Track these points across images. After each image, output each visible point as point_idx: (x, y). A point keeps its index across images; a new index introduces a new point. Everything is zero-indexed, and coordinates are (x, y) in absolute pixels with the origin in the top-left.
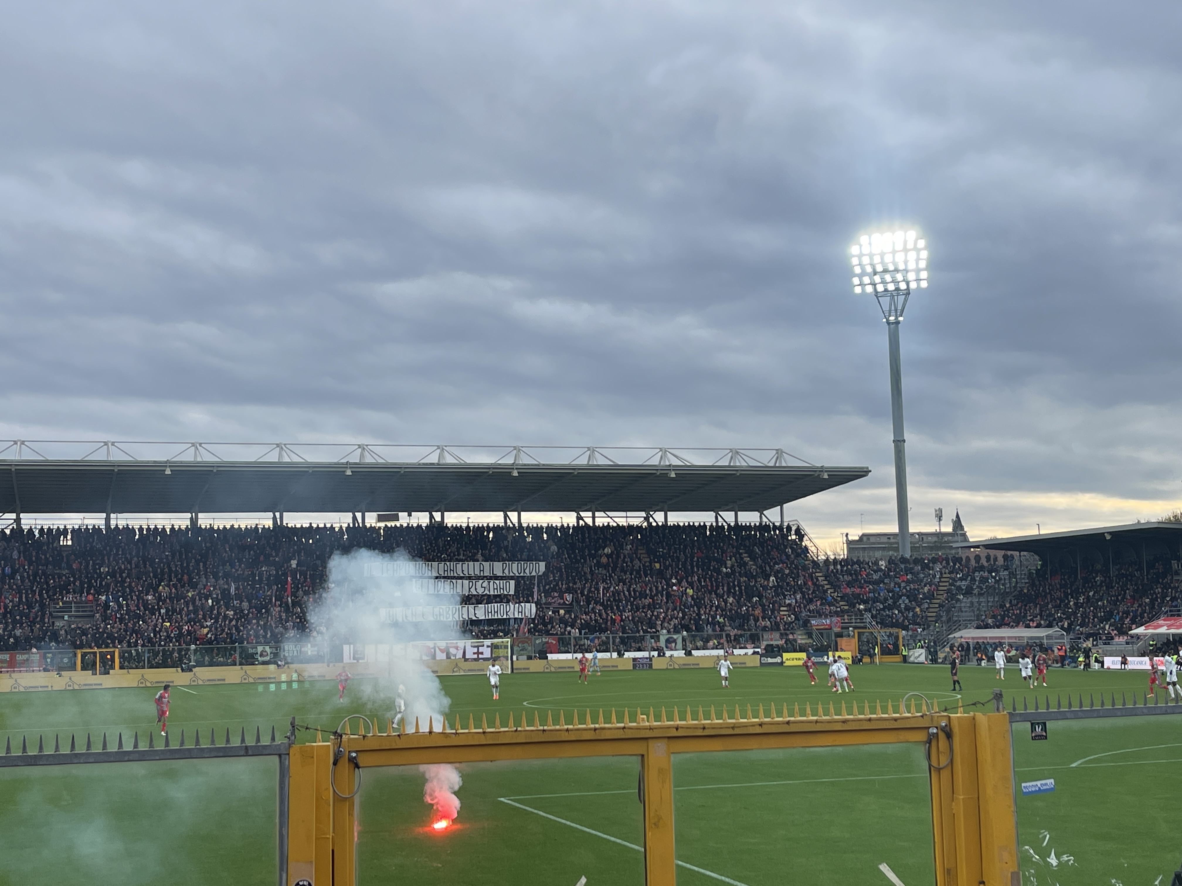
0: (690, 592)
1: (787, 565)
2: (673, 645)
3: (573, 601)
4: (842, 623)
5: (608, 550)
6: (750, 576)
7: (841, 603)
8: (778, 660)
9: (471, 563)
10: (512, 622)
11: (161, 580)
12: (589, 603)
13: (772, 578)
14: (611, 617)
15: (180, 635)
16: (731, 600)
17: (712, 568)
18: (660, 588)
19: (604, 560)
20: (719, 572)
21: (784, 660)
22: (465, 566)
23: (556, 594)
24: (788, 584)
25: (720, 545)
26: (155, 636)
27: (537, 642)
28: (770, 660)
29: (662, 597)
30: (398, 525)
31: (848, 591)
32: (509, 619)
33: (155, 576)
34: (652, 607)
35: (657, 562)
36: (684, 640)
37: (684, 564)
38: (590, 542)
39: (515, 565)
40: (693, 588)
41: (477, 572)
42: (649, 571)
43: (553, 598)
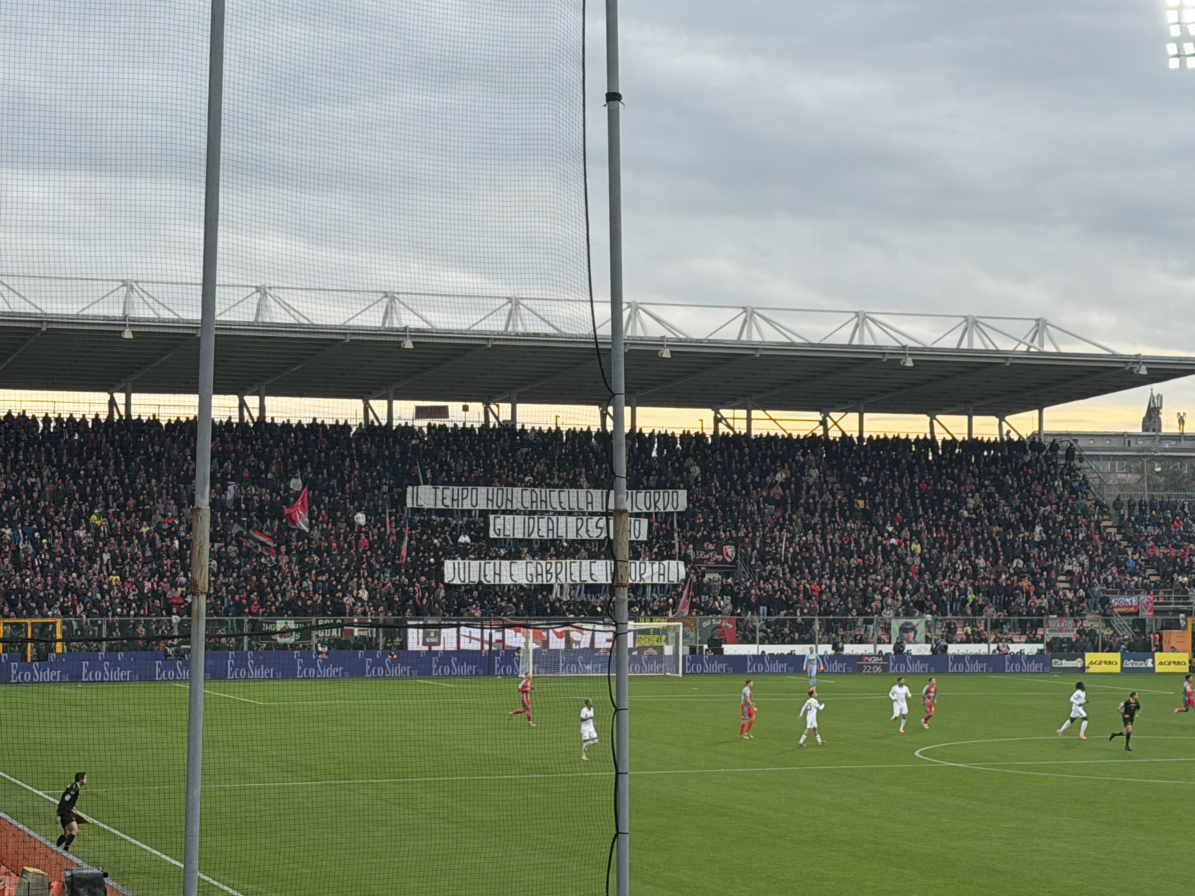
0: (916, 547)
1: (1058, 508)
2: (912, 634)
3: (736, 558)
4: (1155, 604)
5: (780, 477)
6: (1008, 526)
7: (1149, 571)
8: (1077, 663)
9: (573, 492)
10: (649, 589)
11: (93, 506)
12: (764, 562)
13: (1038, 529)
14: (804, 586)
15: (141, 597)
16: (981, 562)
17: (946, 509)
18: (871, 541)
19: (778, 491)
20: (958, 517)
22: (564, 495)
23: (711, 547)
24: (1063, 538)
25: (952, 472)
26: (103, 597)
27: (705, 624)
28: (1066, 664)
29: (876, 554)
30: (449, 425)
31: (1160, 552)
32: (644, 586)
33: (84, 498)
34: (863, 570)
35: (859, 498)
36: (928, 626)
37: (902, 503)
38: (753, 460)
39: (641, 495)
40: (920, 542)
41: (583, 505)
42: (851, 513)
43: (707, 552)
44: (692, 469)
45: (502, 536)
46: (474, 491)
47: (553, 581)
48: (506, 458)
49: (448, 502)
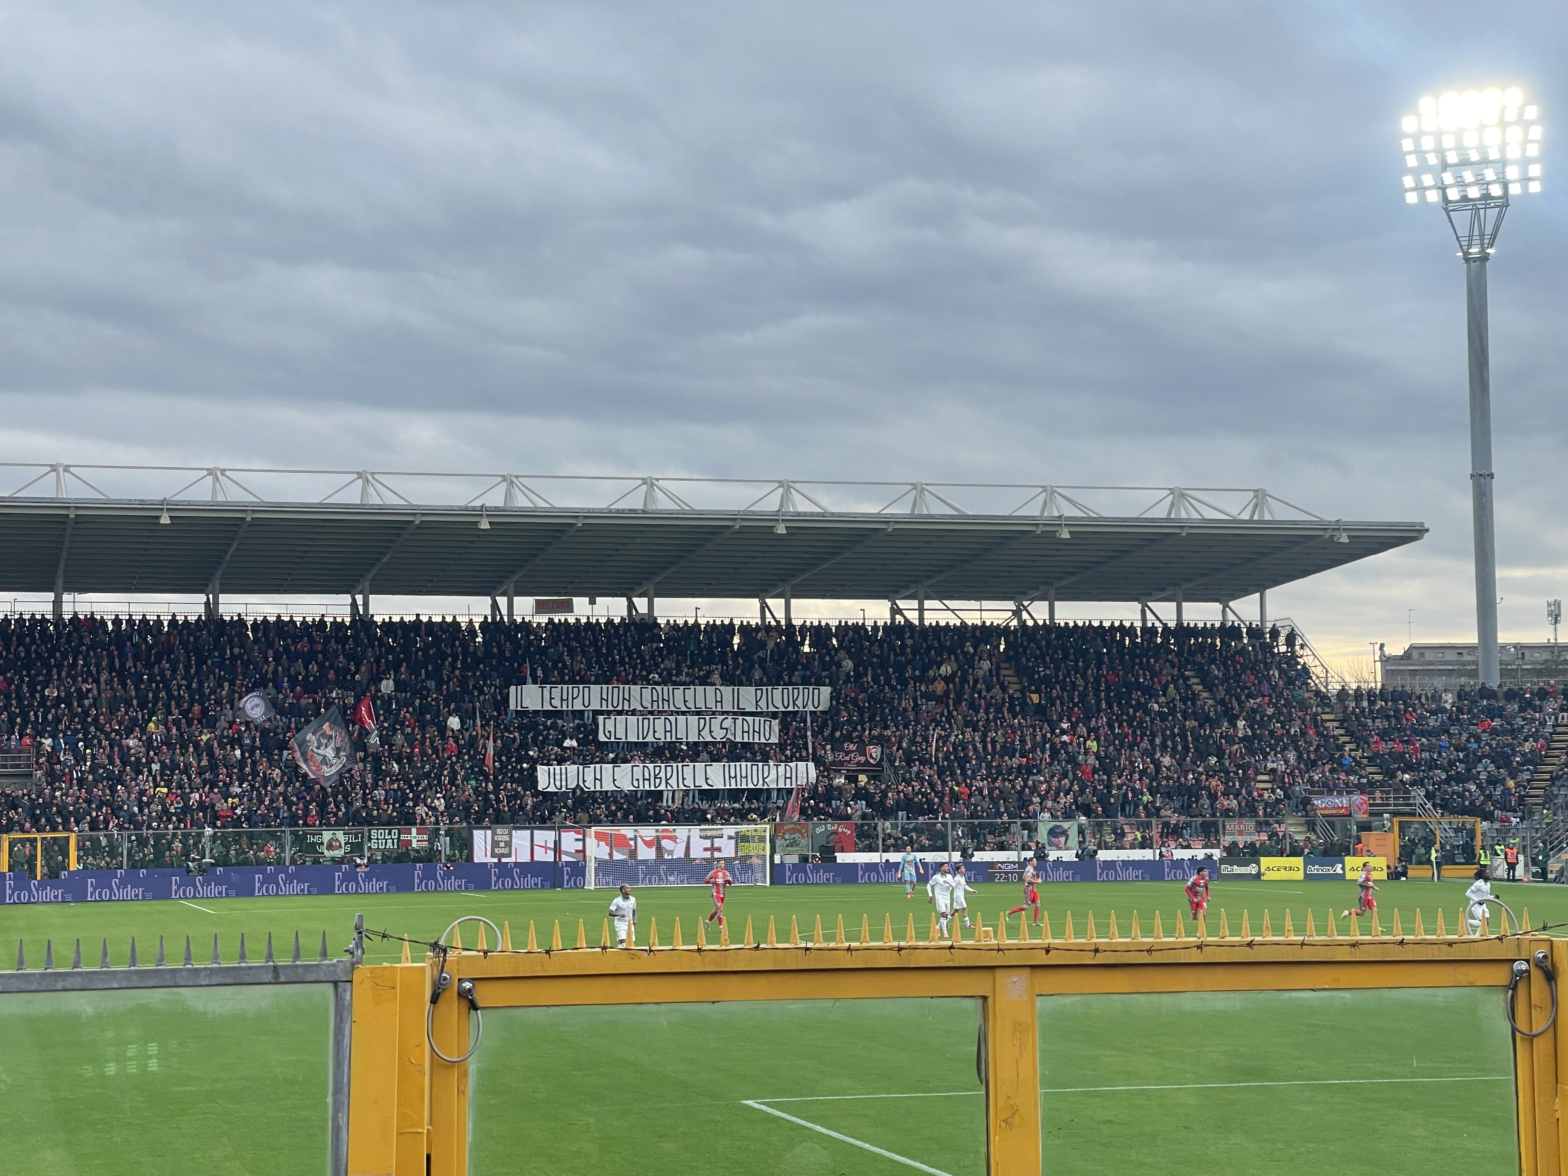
0: (1093, 745)
1: (1270, 700)
2: (1063, 839)
3: (882, 759)
4: (1371, 805)
5: (946, 670)
6: (1205, 719)
7: (1370, 769)
8: (1252, 869)
9: (700, 689)
10: (774, 794)
11: (152, 713)
12: (909, 762)
13: (1241, 724)
14: (952, 789)
15: (186, 809)
16: (1166, 760)
17: (1134, 702)
18: (1038, 738)
19: (939, 687)
20: (1147, 712)
21: (1262, 870)
22: (690, 693)
23: (852, 747)
24: (1272, 733)
25: (1148, 661)
26: (141, 810)
27: (818, 830)
28: (1237, 870)
29: (1043, 752)
30: (572, 620)
31: (1383, 747)
32: (769, 791)
33: (142, 706)
34: (1027, 771)
35: (1032, 692)
36: (1081, 831)
37: (1083, 696)
38: (914, 653)
39: (778, 692)
40: (1097, 739)
41: (711, 704)
42: (1020, 707)
43: (848, 753)
44: (844, 663)
45: (613, 740)
46: (586, 690)
47: (662, 787)
48: (630, 655)
49: (557, 702)
